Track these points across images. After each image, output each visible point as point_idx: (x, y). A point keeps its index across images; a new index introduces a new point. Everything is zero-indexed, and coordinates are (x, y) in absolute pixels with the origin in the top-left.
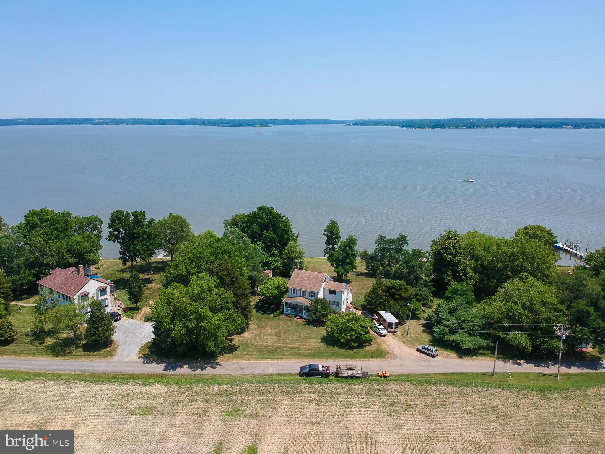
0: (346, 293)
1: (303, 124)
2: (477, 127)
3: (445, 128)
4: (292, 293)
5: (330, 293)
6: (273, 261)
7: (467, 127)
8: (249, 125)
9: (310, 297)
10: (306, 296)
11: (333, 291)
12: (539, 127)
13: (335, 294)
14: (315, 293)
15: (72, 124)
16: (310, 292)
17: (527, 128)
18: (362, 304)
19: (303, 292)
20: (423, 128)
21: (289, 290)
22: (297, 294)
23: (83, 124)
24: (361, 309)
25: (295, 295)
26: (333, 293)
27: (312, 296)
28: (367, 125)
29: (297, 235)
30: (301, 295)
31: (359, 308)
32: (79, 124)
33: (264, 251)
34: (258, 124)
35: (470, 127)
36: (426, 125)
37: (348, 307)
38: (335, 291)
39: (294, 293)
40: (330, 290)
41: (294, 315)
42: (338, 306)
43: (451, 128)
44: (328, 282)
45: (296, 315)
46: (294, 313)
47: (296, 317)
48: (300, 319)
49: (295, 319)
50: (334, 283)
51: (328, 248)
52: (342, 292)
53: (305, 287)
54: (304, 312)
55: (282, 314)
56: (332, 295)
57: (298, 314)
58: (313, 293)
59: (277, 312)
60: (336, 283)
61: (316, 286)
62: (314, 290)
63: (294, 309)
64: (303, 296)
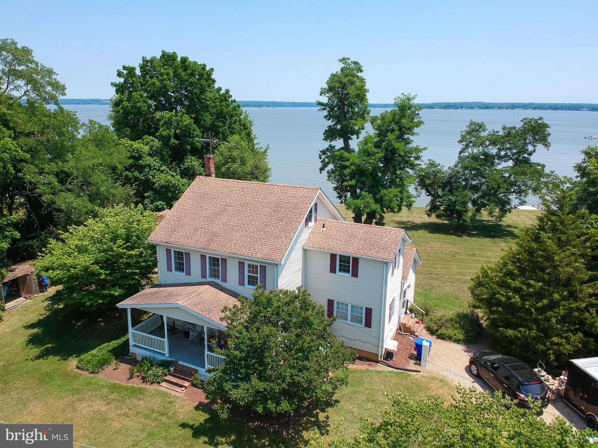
0: (399, 272)
1: (311, 106)
2: (491, 108)
3: (457, 108)
4: (169, 269)
5: (333, 270)
7: (480, 109)
8: (255, 106)
9: (242, 283)
10: (224, 280)
11: (344, 259)
12: (556, 109)
13: (355, 274)
14: (263, 268)
15: (79, 103)
16: (241, 264)
17: (543, 109)
18: (459, 316)
19: (215, 261)
20: (435, 108)
21: (161, 256)
22: (189, 273)
23: (89, 104)
24: (461, 337)
25: (181, 277)
26: (344, 269)
27: (252, 281)
28: (375, 107)
29: (265, 148)
30: (204, 276)
31: (450, 332)
32: (86, 104)
33: (162, 159)
34: (265, 105)
35: (484, 108)
36: (437, 106)
37: (404, 325)
38: (356, 260)
39: (180, 268)
40: (333, 257)
41: (165, 364)
42: (368, 324)
43: (464, 108)
44: (324, 224)
45: (172, 369)
46: (170, 359)
47: (169, 378)
48: (186, 388)
49: (168, 387)
50: (353, 225)
51: (332, 147)
52: (385, 265)
53: (223, 238)
54: (208, 355)
55: (126, 357)
56: (342, 276)
57: (185, 361)
58: (257, 266)
59: (100, 349)
60: (358, 226)
61: (268, 236)
62: (260, 255)
63: (166, 338)
64: (219, 281)
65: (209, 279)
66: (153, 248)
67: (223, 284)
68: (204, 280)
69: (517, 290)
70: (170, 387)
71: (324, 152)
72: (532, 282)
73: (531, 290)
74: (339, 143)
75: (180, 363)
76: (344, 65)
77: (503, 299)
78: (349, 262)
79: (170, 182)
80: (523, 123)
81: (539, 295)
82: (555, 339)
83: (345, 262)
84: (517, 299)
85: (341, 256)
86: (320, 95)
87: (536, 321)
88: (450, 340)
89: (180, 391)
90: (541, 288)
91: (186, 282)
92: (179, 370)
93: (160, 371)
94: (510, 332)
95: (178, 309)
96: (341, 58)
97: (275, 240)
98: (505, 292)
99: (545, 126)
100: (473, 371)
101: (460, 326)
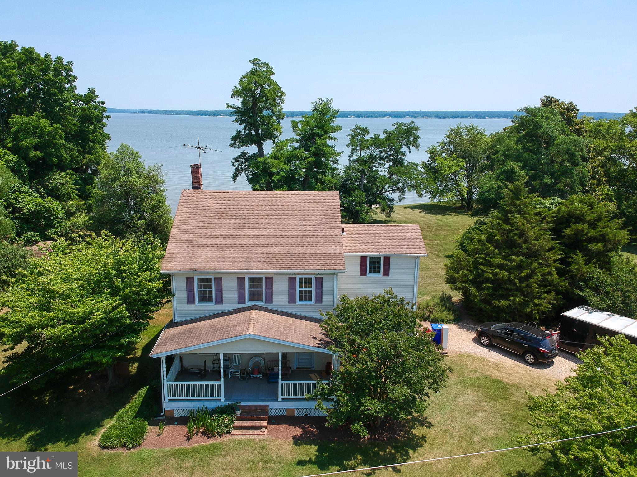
4: (191, 301)
5: (363, 273)
6: (60, 213)
9: (292, 300)
10: (269, 300)
11: (375, 260)
13: (387, 273)
14: (319, 280)
16: (292, 280)
19: (255, 281)
21: (178, 288)
22: (219, 301)
24: (452, 317)
25: (210, 307)
26: (375, 270)
27: (304, 296)
30: (241, 300)
33: (21, 178)
38: (387, 259)
39: (205, 297)
40: (363, 259)
41: (229, 410)
44: (343, 229)
45: (238, 413)
46: (227, 403)
47: (237, 423)
48: (265, 427)
49: (244, 434)
50: (370, 227)
51: (244, 154)
52: (417, 260)
53: (263, 255)
54: (282, 384)
55: (156, 418)
56: (374, 277)
57: (249, 400)
58: (310, 280)
59: (118, 418)
60: (375, 227)
61: (314, 245)
62: (318, 266)
63: (222, 380)
64: (262, 304)
65: (248, 303)
66: (167, 278)
67: (269, 306)
68: (242, 306)
69: (501, 267)
70: (245, 432)
71: (236, 160)
72: (514, 257)
73: (514, 263)
74: (252, 150)
75: (243, 403)
76: (255, 66)
77: (491, 276)
78: (379, 263)
79: (42, 205)
80: (395, 127)
81: (520, 267)
82: (536, 301)
83: (375, 263)
84: (503, 274)
85: (371, 258)
86: (232, 97)
87: (519, 289)
88: (443, 322)
89: (261, 433)
90: (521, 261)
91: (216, 313)
92: (246, 412)
93: (225, 419)
94: (503, 302)
95: (251, 340)
96: (252, 59)
97: (324, 249)
98: (491, 270)
99: (417, 129)
100: (484, 342)
101: (446, 308)
